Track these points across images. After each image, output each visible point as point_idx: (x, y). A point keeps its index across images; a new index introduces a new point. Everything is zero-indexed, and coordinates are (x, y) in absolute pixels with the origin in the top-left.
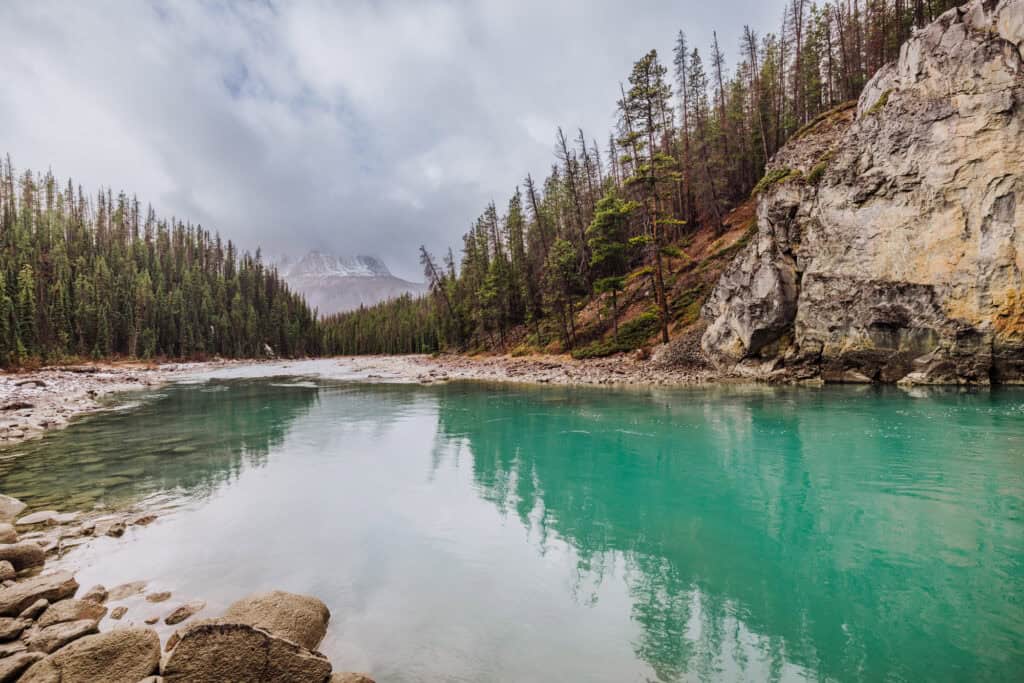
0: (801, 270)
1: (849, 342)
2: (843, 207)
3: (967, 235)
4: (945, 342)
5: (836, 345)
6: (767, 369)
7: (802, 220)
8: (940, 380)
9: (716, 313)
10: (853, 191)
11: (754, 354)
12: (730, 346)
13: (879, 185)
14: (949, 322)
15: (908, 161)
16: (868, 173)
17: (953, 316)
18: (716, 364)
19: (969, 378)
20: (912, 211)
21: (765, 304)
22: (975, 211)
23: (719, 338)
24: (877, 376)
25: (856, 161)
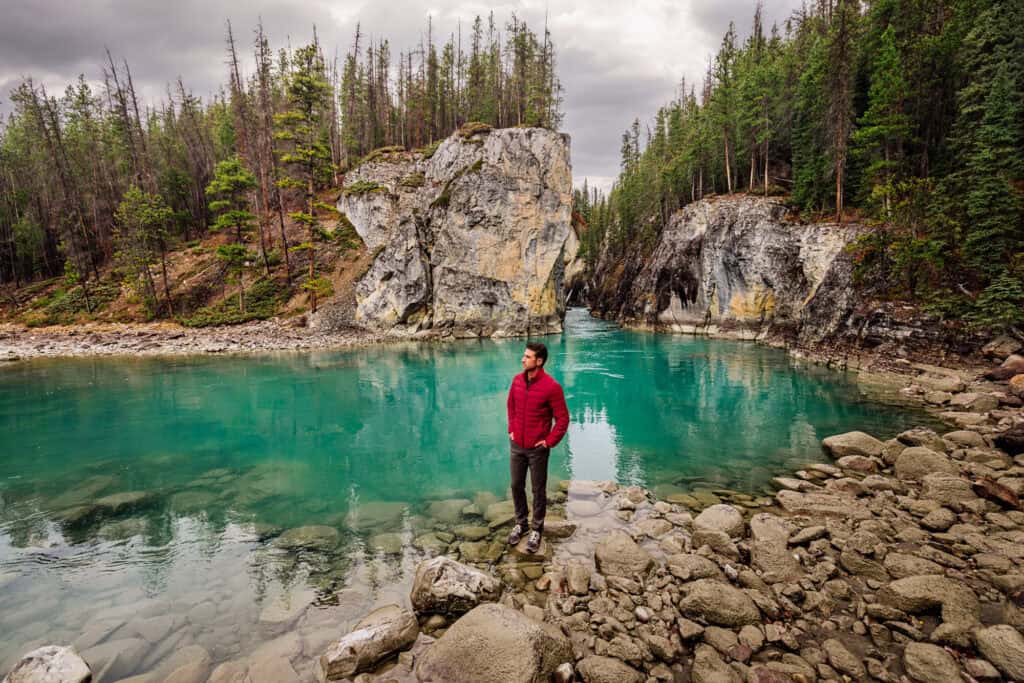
0: (435, 264)
1: (469, 312)
2: (462, 227)
3: (520, 258)
4: (511, 314)
5: (462, 315)
6: (412, 330)
7: (434, 230)
8: (509, 334)
9: (371, 288)
10: (467, 219)
11: (403, 322)
12: (386, 315)
13: (482, 218)
14: (514, 303)
15: (497, 208)
16: (475, 209)
17: (515, 299)
18: (373, 329)
19: (521, 333)
20: (496, 239)
21: (417, 285)
22: (523, 244)
23: (376, 309)
24: (480, 334)
25: (468, 200)
